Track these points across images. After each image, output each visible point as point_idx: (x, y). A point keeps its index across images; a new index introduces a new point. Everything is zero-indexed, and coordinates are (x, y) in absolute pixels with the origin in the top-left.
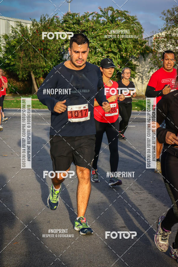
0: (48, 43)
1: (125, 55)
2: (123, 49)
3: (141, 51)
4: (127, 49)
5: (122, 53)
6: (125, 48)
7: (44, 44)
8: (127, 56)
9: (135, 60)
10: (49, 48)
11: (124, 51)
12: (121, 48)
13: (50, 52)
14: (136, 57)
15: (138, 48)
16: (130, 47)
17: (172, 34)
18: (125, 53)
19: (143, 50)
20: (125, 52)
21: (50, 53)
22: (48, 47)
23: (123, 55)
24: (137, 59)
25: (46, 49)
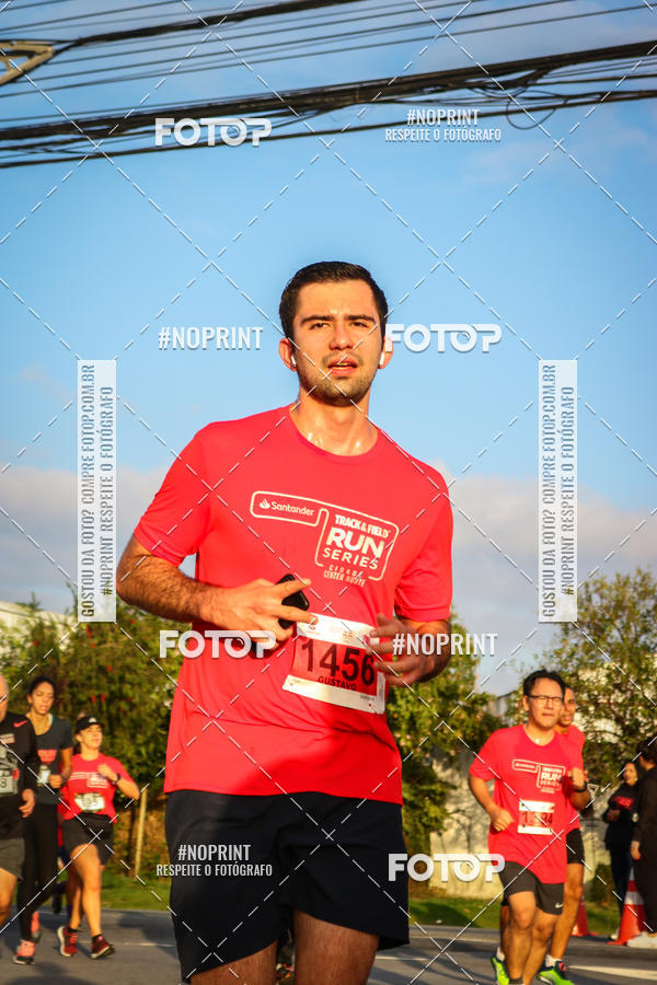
0: (128, 676)
1: (409, 744)
2: (400, 719)
3: (468, 732)
4: (414, 723)
5: (398, 735)
6: (407, 715)
7: (111, 681)
8: (415, 746)
9: (445, 767)
10: (130, 693)
11: (404, 727)
12: (396, 716)
13: (131, 710)
14: (448, 754)
15: (457, 720)
16: (426, 713)
17: (580, 673)
18: (408, 737)
19: (473, 727)
20: (408, 732)
21: (129, 714)
22: (127, 689)
23: (403, 743)
24: (450, 763)
25: (116, 697)
